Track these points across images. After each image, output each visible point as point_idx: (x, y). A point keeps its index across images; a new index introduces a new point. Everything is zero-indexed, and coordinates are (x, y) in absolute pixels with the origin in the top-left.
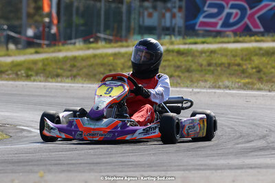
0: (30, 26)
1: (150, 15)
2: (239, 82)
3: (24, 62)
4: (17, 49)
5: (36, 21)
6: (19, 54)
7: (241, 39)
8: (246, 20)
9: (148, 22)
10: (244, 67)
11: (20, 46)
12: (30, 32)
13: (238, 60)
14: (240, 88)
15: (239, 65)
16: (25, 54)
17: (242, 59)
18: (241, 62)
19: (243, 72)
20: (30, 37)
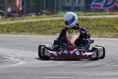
0: (9, 7)
1: (68, 1)
2: (112, 34)
3: (6, 24)
4: (3, 18)
5: (12, 4)
6: (4, 21)
7: (113, 13)
8: (115, 3)
9: (67, 5)
10: (115, 27)
11: (4, 17)
12: (9, 10)
13: (112, 23)
14: (112, 37)
15: (112, 26)
16: (7, 21)
17: (114, 23)
18: (113, 24)
19: (114, 29)
20: (9, 12)
